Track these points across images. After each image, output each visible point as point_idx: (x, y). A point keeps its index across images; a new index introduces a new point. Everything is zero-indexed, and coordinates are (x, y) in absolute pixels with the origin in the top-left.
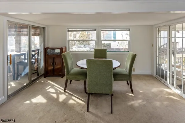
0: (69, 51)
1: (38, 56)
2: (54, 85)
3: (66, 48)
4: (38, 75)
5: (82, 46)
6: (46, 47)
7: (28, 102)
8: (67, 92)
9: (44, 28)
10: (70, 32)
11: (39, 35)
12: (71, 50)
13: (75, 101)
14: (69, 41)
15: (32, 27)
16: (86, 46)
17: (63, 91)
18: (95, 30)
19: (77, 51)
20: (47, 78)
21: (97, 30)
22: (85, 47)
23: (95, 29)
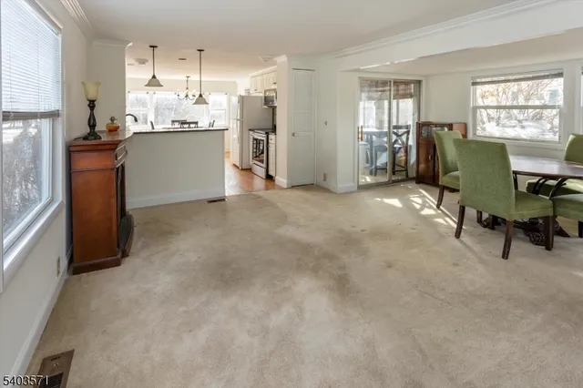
0: (475, 134)
1: (408, 139)
2: (424, 196)
3: (465, 126)
4: (407, 176)
5: (514, 122)
6: (423, 120)
7: (379, 199)
8: (441, 210)
9: (419, 82)
10: (478, 87)
11: (411, 96)
12: (479, 132)
13: (447, 222)
14: (475, 108)
15: (394, 82)
16: (525, 123)
17: (435, 207)
18: (560, 75)
19: (497, 136)
20: (421, 185)
21: (564, 74)
22: (523, 127)
23: (560, 71)
